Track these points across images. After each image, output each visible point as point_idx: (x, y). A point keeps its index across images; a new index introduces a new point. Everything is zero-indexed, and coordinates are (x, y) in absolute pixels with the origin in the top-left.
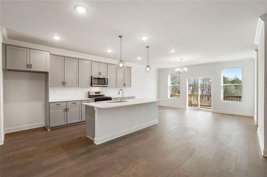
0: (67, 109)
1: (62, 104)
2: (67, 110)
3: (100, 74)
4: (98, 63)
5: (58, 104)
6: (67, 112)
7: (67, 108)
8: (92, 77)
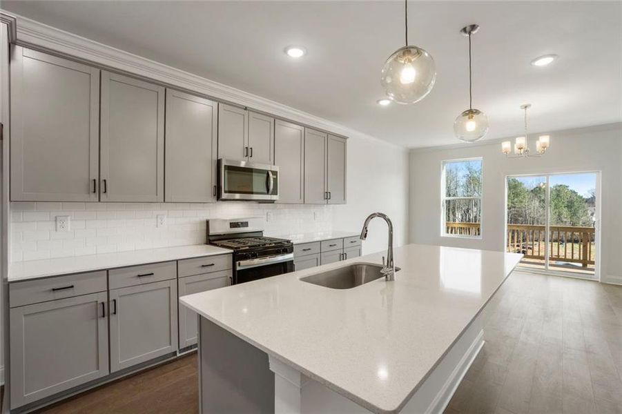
0: (112, 304)
1: (81, 287)
2: (112, 310)
3: (248, 152)
4: (243, 112)
5: (61, 286)
6: (112, 318)
7: (111, 298)
8: (219, 162)
